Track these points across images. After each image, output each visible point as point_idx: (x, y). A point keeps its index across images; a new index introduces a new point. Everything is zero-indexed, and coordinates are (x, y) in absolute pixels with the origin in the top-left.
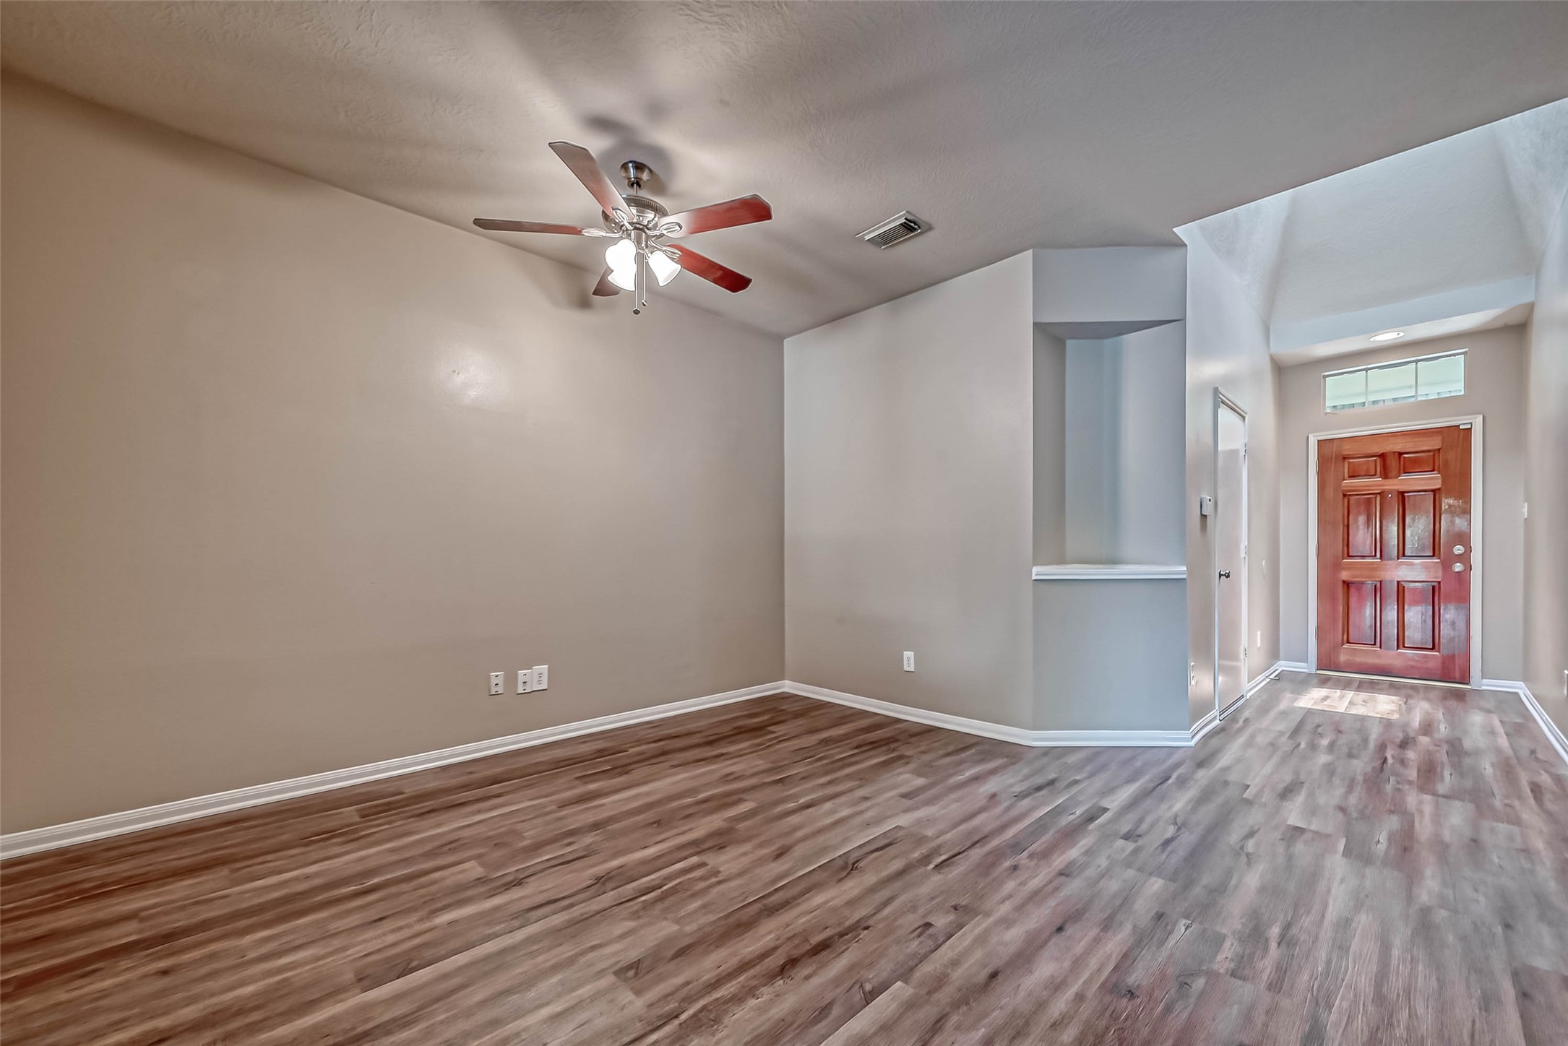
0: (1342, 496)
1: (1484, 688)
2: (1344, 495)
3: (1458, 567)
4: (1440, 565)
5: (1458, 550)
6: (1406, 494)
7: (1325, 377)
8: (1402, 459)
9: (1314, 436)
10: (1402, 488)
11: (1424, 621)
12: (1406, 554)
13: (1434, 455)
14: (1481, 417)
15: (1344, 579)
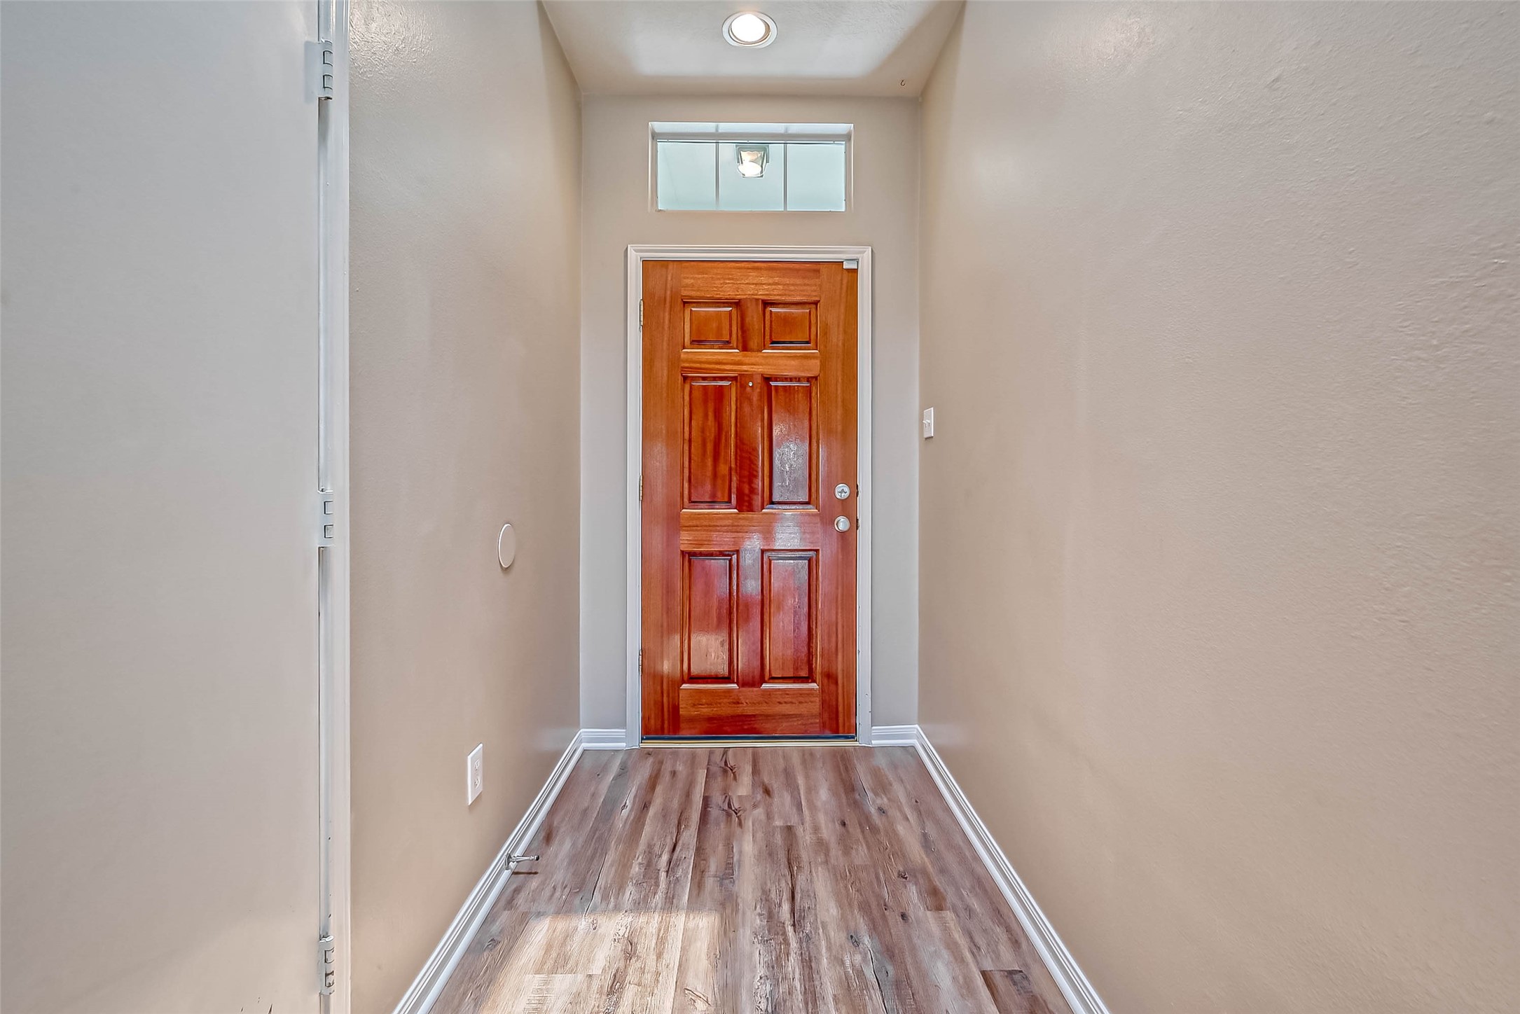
0: (680, 379)
1: (875, 743)
2: (685, 378)
3: (842, 524)
4: (818, 520)
5: (842, 491)
6: (773, 384)
7: (656, 136)
8: (767, 314)
9: (636, 251)
10: (769, 370)
11: (797, 627)
12: (775, 498)
13: (810, 311)
14: (870, 248)
15: (683, 548)
